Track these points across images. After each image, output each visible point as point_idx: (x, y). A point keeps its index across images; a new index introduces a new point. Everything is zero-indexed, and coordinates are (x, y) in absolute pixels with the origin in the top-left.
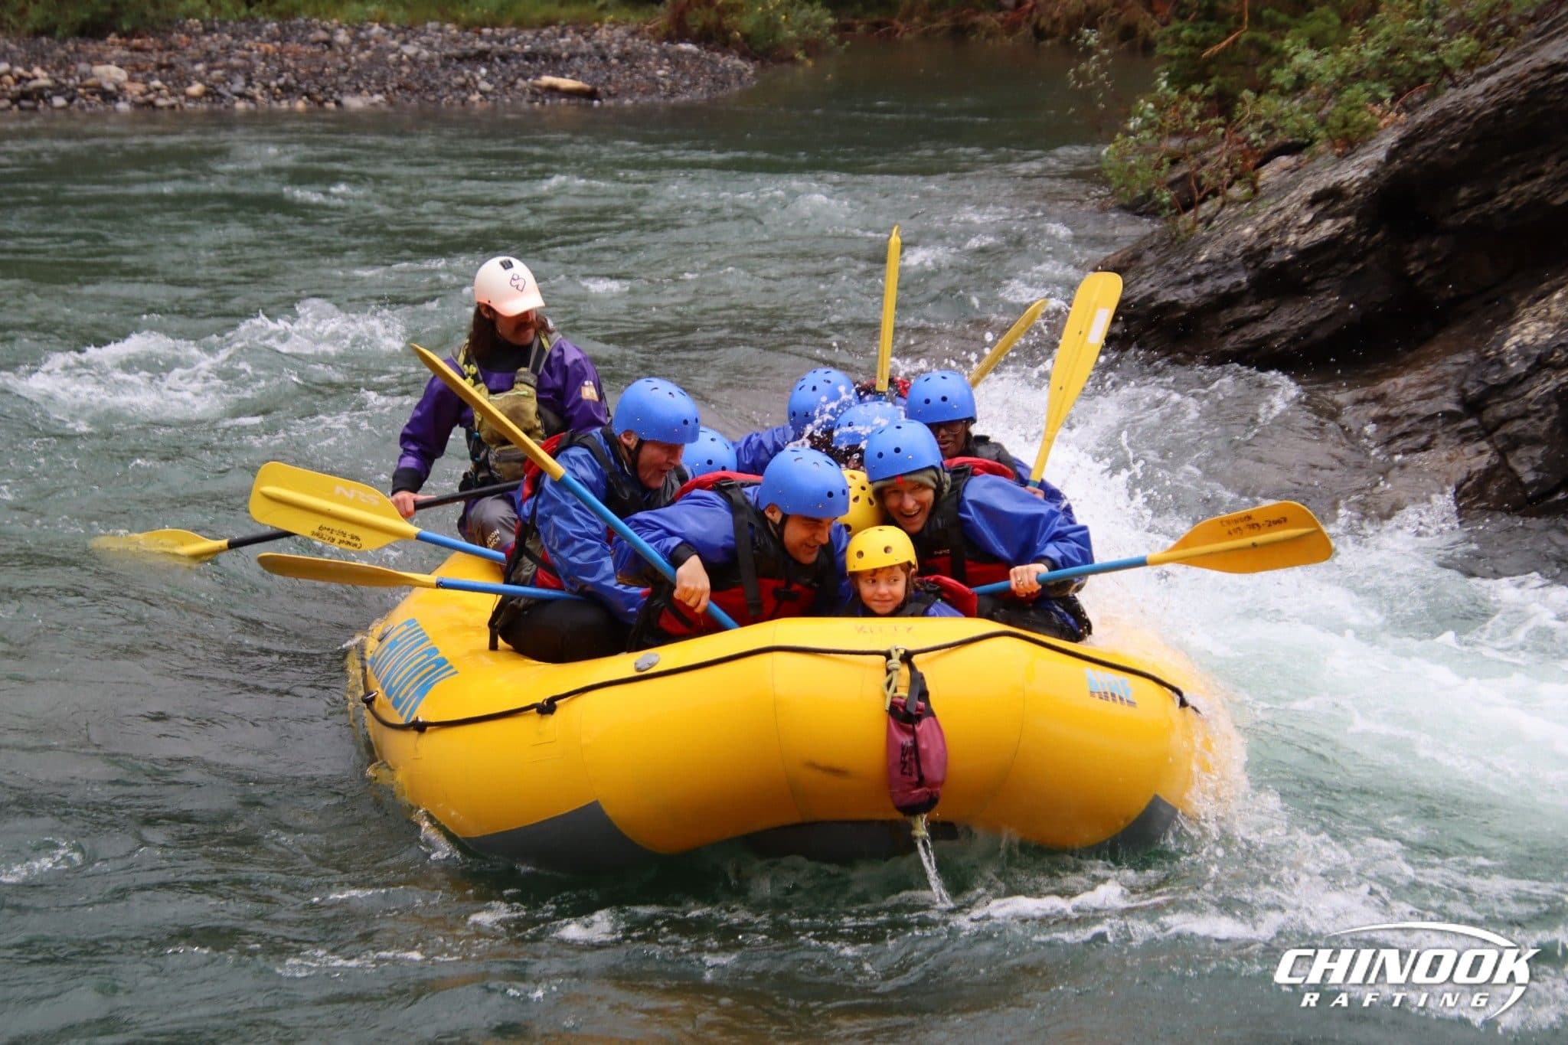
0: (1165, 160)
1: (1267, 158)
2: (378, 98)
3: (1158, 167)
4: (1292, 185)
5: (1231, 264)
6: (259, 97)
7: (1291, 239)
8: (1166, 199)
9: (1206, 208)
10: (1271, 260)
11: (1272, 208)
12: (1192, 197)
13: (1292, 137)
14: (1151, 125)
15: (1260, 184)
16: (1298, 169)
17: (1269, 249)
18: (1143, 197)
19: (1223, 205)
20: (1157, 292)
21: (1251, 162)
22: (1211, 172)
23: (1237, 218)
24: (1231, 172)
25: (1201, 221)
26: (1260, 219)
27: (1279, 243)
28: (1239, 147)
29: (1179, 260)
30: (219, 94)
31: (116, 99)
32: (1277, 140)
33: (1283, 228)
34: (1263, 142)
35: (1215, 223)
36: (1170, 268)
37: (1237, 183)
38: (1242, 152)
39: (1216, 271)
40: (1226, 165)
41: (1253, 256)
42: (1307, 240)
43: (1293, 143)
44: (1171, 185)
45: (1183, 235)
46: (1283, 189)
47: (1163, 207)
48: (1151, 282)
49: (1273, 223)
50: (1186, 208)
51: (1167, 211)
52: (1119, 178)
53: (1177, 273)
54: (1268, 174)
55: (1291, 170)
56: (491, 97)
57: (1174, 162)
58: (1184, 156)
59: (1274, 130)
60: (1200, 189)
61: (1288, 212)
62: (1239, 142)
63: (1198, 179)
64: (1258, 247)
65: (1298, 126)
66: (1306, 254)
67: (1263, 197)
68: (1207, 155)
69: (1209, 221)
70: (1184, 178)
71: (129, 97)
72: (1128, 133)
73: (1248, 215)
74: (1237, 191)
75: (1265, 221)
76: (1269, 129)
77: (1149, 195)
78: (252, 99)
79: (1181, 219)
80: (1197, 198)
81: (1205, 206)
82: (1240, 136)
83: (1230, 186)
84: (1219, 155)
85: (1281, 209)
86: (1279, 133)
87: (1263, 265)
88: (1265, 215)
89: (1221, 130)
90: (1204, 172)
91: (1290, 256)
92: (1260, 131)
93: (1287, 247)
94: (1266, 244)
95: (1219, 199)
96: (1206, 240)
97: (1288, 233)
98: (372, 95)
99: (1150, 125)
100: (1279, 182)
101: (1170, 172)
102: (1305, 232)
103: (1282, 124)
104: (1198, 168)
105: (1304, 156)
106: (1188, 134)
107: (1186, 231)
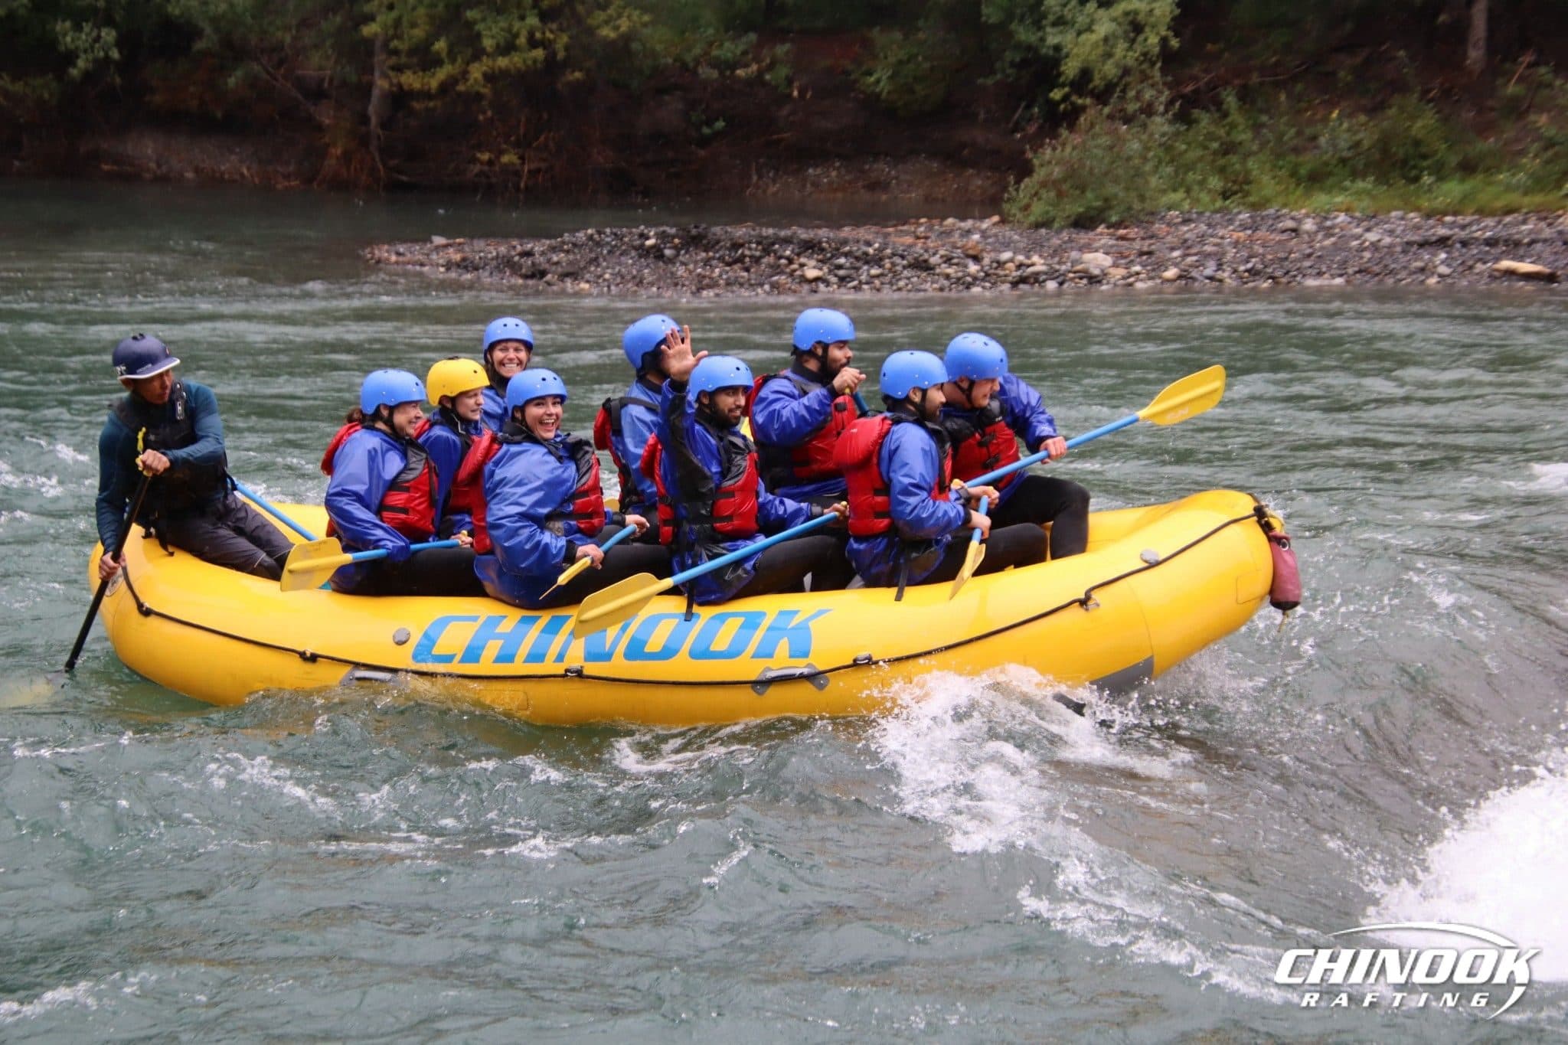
2: (1339, 281)
6: (1228, 281)
30: (1194, 279)
31: (1099, 282)
56: (1449, 281)
71: (1112, 280)
78: (1221, 281)
98: (1333, 277)
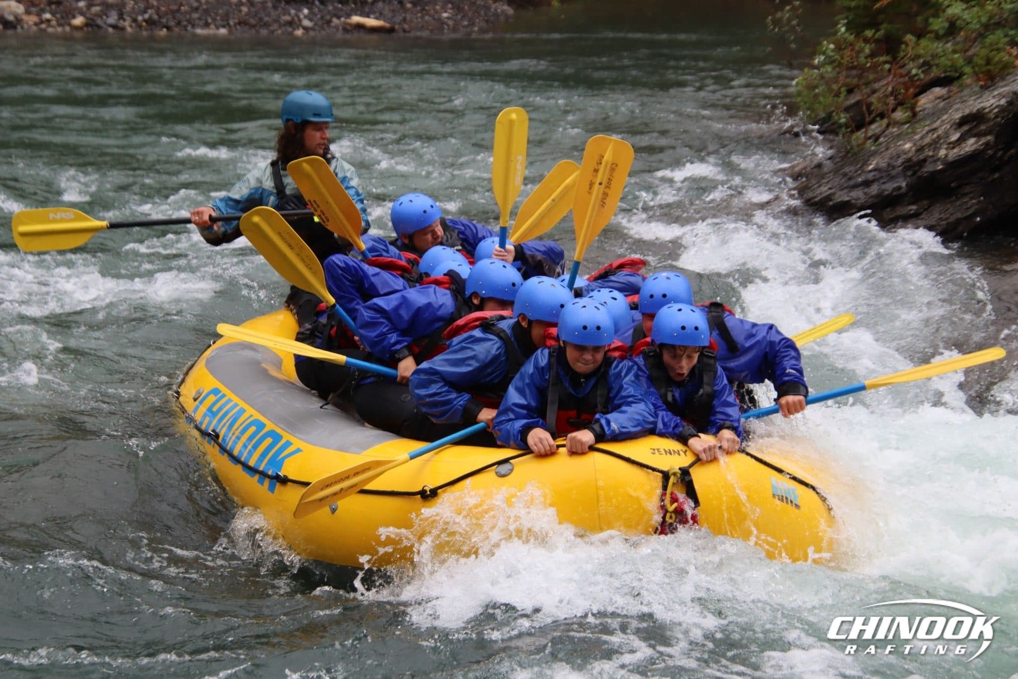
0: (843, 89)
1: (925, 88)
2: (222, 31)
3: (837, 95)
4: (945, 110)
5: (894, 172)
6: (128, 29)
7: (942, 153)
8: (843, 120)
9: (875, 128)
10: (926, 169)
11: (927, 129)
12: (863, 118)
13: (945, 72)
14: (832, 62)
15: (918, 109)
16: (949, 97)
17: (925, 160)
18: (824, 118)
19: (888, 126)
20: (834, 194)
21: (911, 90)
22: (879, 99)
23: (899, 137)
24: (895, 99)
25: (870, 138)
26: (917, 137)
27: (932, 156)
28: (902, 80)
29: (852, 168)
30: (97, 25)
31: (15, 28)
32: (932, 75)
33: (935, 144)
34: (922, 76)
35: (882, 139)
36: (845, 175)
37: (899, 108)
38: (904, 83)
39: (881, 177)
40: (892, 94)
41: (912, 166)
42: (954, 154)
43: (945, 77)
44: (847, 110)
45: (856, 149)
46: (936, 114)
47: (840, 126)
48: (829, 186)
49: (927, 140)
50: (858, 127)
51: (843, 129)
52: (806, 103)
53: (850, 179)
54: (925, 101)
55: (942, 98)
56: (312, 33)
57: (850, 91)
58: (858, 86)
59: (930, 66)
60: (870, 114)
61: (940, 132)
62: (902, 76)
63: (869, 105)
64: (915, 159)
65: (949, 63)
66: (953, 165)
67: (920, 120)
68: (876, 86)
69: (876, 138)
70: (858, 103)
71: (26, 26)
72: (814, 67)
73: (908, 134)
74: (899, 115)
75: (922, 138)
76: (927, 66)
77: (829, 116)
78: (122, 29)
79: (854, 137)
80: (868, 119)
81: (873, 126)
82: (903, 71)
83: (894, 110)
84: (886, 85)
85: (935, 130)
86: (934, 69)
87: (919, 174)
88: (922, 133)
89: (887, 66)
90: (873, 99)
91: (941, 167)
92: (919, 68)
93: (939, 159)
94: (921, 157)
95: (885, 121)
96: (874, 154)
97: (940, 148)
98: (217, 27)
99: (830, 61)
100: (934, 107)
101: (846, 100)
102: (953, 148)
103: (937, 61)
104: (869, 96)
105: (954, 88)
106: (862, 69)
107: (858, 146)
